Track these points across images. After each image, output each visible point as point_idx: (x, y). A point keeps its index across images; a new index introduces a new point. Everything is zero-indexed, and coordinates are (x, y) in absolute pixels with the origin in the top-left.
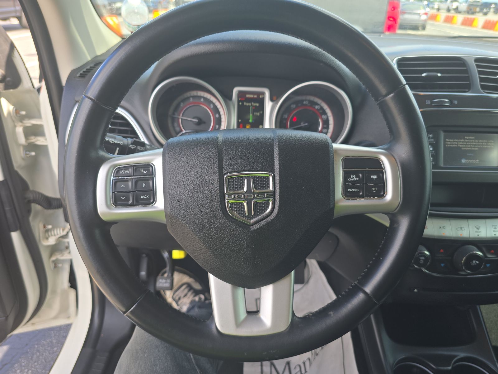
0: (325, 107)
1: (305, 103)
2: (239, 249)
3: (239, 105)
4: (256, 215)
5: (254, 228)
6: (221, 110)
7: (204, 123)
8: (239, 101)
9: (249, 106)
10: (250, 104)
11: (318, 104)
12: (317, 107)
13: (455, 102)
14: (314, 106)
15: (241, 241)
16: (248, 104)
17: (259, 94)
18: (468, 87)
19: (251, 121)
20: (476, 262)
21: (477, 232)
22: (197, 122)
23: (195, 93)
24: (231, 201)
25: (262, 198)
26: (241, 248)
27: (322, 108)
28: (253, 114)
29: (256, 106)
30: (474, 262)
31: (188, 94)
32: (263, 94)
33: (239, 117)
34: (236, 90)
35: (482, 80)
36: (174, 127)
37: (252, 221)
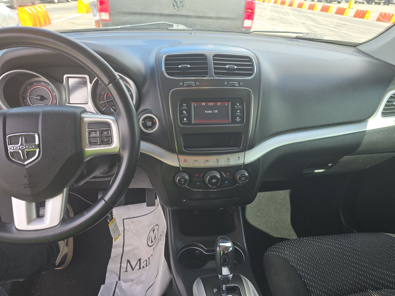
2: (20, 179)
4: (28, 159)
5: (27, 167)
10: (77, 86)
13: (198, 83)
15: (21, 174)
18: (206, 74)
20: (215, 181)
21: (217, 162)
23: (37, 79)
24: (12, 151)
25: (31, 148)
26: (22, 178)
30: (214, 180)
31: (32, 80)
34: (65, 77)
35: (215, 68)
36: (24, 103)
37: (26, 163)
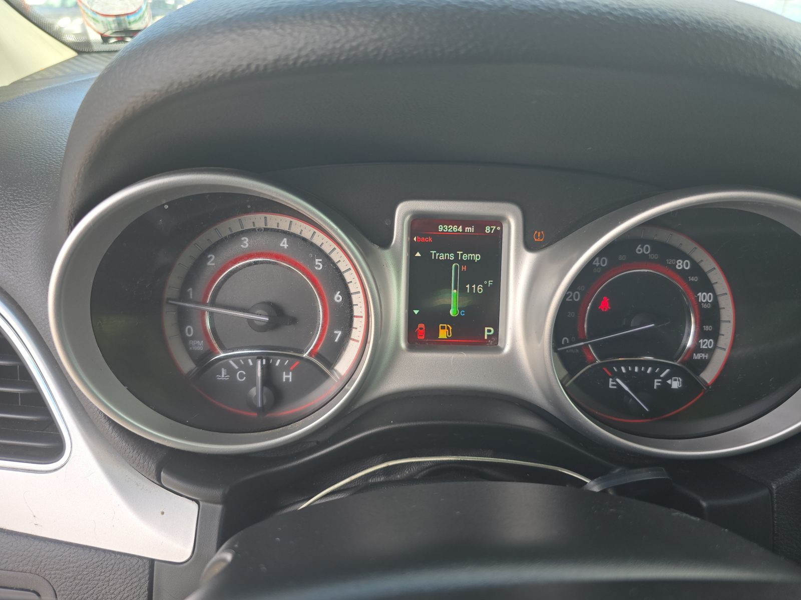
0: (708, 264)
1: (639, 250)
3: (412, 260)
6: (350, 277)
7: (294, 321)
8: (413, 248)
9: (449, 263)
10: (452, 257)
11: (684, 256)
12: (681, 265)
14: (670, 262)
16: (442, 257)
17: (479, 222)
19: (453, 312)
22: (268, 322)
23: (258, 220)
27: (696, 269)
28: (462, 290)
29: (470, 262)
31: (234, 224)
32: (498, 221)
33: (413, 300)
34: (403, 211)
36: (185, 340)
